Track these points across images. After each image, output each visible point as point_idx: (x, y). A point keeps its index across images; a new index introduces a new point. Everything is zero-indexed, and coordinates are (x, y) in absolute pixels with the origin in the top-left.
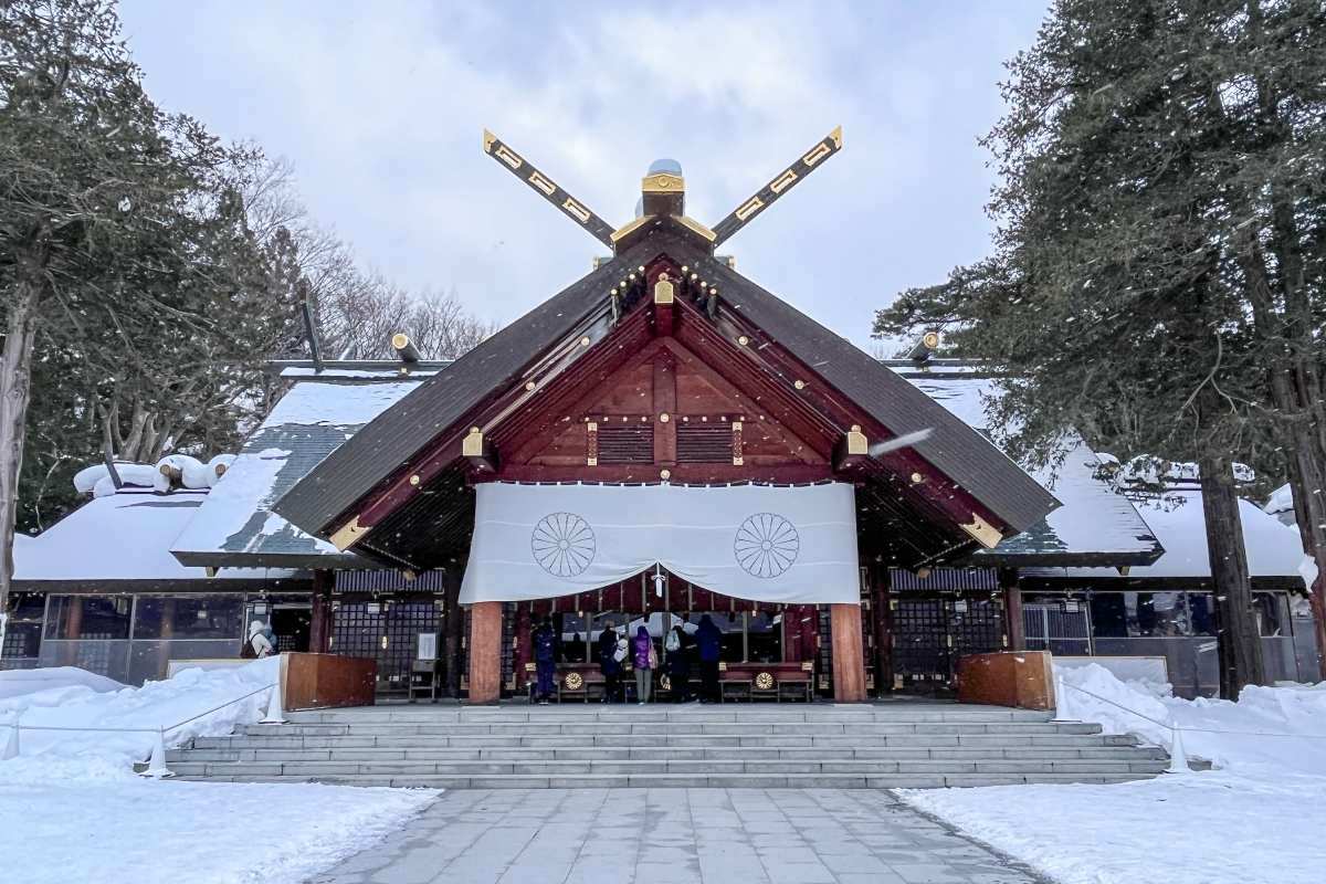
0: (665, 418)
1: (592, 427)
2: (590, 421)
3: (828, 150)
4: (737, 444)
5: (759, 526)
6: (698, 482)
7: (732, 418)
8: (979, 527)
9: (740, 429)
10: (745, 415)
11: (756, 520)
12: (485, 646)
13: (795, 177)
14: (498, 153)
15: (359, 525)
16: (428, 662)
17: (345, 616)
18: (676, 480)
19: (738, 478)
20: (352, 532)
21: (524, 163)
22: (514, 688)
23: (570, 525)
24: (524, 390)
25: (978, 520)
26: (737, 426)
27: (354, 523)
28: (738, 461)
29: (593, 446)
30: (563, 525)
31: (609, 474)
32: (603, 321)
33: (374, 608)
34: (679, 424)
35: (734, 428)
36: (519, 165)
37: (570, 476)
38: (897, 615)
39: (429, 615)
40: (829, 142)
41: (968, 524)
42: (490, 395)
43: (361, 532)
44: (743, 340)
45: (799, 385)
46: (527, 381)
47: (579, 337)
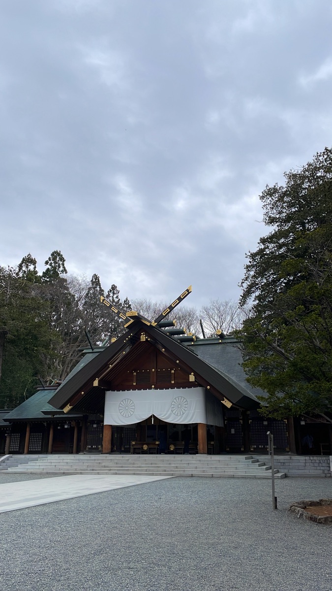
0: (153, 370)
1: (135, 374)
2: (134, 372)
3: (187, 293)
4: (173, 377)
5: (178, 400)
6: (161, 388)
7: (171, 369)
8: (226, 402)
10: (175, 368)
11: (177, 398)
12: (107, 436)
13: (178, 302)
15: (70, 405)
18: (156, 388)
19: (172, 387)
20: (68, 408)
23: (129, 402)
24: (109, 367)
25: (225, 399)
26: (173, 371)
27: (68, 405)
28: (173, 382)
29: (135, 379)
30: (127, 402)
31: (139, 387)
32: (128, 347)
34: (157, 372)
37: (128, 388)
38: (252, 425)
40: (188, 290)
41: (223, 401)
42: (99, 370)
43: (70, 407)
44: (163, 350)
45: (178, 361)
46: (109, 364)
47: (123, 351)
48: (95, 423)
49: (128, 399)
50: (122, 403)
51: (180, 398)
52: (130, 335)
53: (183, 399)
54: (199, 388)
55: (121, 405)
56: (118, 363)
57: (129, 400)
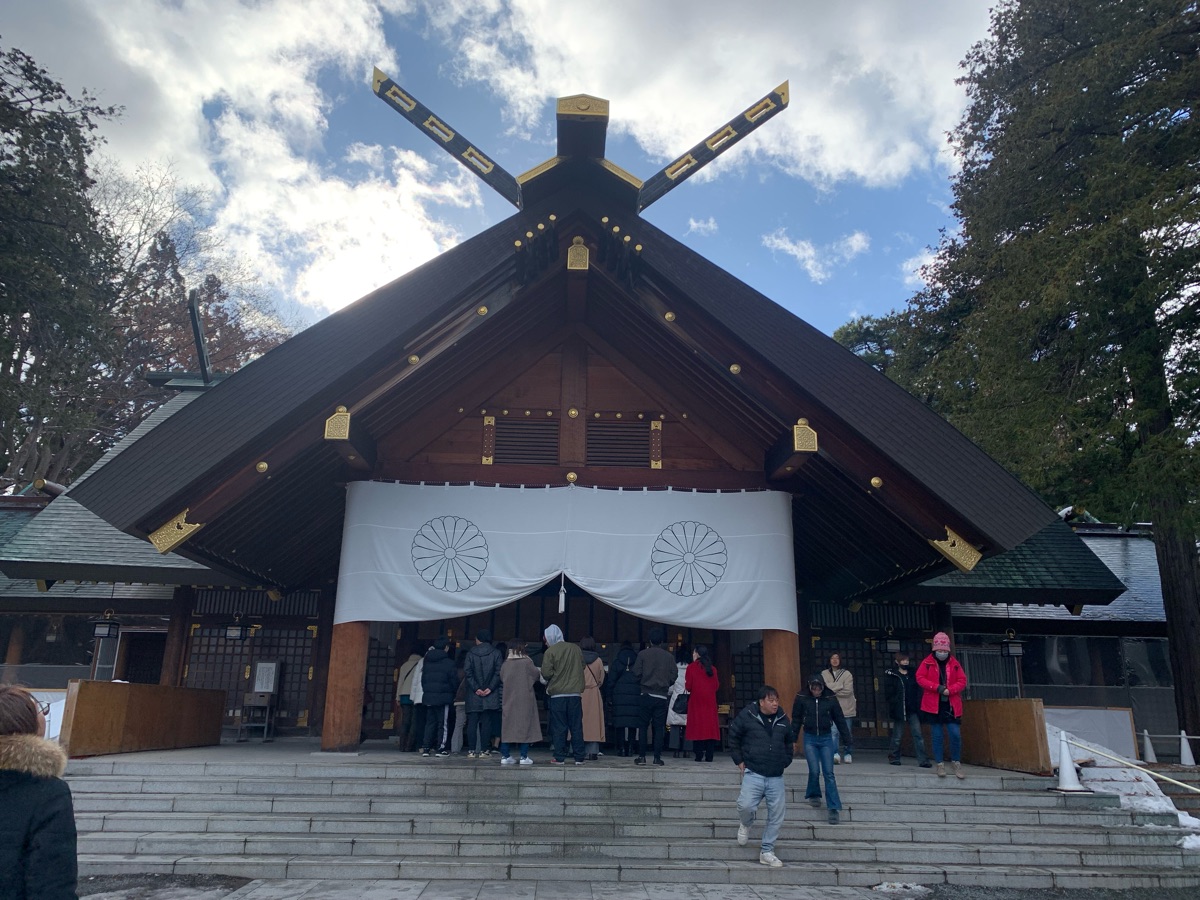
0: (573, 413)
1: (490, 421)
2: (486, 415)
3: (773, 106)
4: (656, 445)
5: (680, 536)
6: (609, 485)
7: (651, 416)
8: (954, 545)
9: (660, 428)
10: (666, 412)
11: (678, 529)
12: (346, 672)
13: (735, 134)
14: (389, 94)
15: (188, 521)
16: (262, 695)
17: (205, 641)
18: (584, 483)
19: (657, 483)
20: (179, 529)
21: (419, 106)
22: (391, 727)
23: (459, 531)
24: (407, 364)
25: (952, 536)
26: (656, 425)
27: (182, 518)
28: (656, 465)
29: (489, 442)
30: (450, 531)
31: (508, 475)
33: (234, 633)
34: (590, 420)
35: (653, 427)
36: (412, 107)
37: (460, 477)
38: (818, 654)
39: (300, 643)
40: (775, 98)
41: (939, 540)
43: (189, 529)
44: (669, 316)
45: (734, 369)
46: (410, 352)
47: (476, 304)
48: (234, 625)
49: (457, 519)
50: (427, 531)
51: (690, 527)
52: (535, 230)
53: (702, 530)
54: (768, 492)
55: (420, 540)
56: (452, 350)
57: (462, 525)
